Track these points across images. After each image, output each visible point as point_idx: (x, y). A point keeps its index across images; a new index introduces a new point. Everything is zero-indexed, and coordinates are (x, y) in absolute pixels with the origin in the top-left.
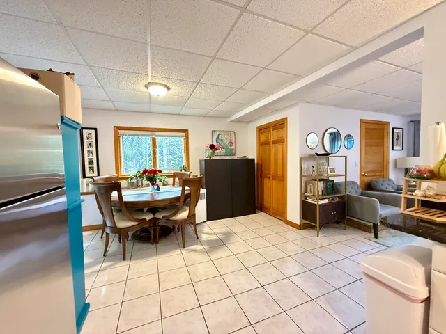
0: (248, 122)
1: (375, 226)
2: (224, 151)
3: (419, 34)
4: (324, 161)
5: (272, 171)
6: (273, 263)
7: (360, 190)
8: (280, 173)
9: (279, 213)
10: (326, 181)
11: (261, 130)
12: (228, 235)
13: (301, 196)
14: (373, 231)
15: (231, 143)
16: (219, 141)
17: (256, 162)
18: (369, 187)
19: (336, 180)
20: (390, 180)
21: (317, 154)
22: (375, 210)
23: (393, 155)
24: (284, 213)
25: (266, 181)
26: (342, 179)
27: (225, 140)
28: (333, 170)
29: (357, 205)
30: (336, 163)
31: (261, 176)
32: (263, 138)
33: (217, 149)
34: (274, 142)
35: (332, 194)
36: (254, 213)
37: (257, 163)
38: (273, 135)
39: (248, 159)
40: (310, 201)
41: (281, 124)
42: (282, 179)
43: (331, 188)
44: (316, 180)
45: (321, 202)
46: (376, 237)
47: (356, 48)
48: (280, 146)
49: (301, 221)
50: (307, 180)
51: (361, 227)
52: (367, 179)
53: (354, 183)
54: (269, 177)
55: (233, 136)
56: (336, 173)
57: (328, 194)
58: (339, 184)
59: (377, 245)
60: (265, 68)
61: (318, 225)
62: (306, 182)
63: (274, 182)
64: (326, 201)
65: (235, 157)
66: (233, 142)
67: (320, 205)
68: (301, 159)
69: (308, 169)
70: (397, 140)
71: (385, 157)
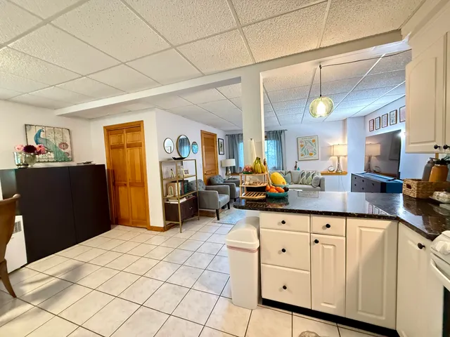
0: (90, 120)
1: (217, 211)
2: (52, 155)
3: (238, 80)
4: (179, 164)
5: (129, 177)
6: (146, 275)
7: (205, 186)
8: (138, 178)
9: (141, 222)
10: (182, 181)
11: (109, 131)
12: (76, 270)
13: (163, 199)
14: (216, 215)
15: (64, 145)
16: (40, 141)
17: (106, 168)
18: (209, 182)
19: (190, 180)
20: (220, 176)
21: (175, 159)
22: (216, 199)
23: (220, 158)
24: (146, 220)
25: (122, 189)
26: (193, 179)
27: (54, 140)
28: (187, 172)
29: (205, 198)
30: (188, 166)
31: (114, 184)
32: (114, 140)
33: (39, 153)
34: (129, 146)
35: (188, 192)
36: (109, 229)
37: (108, 170)
38: (127, 138)
39: (94, 166)
40: (172, 203)
41: (137, 127)
42: (142, 184)
43: (187, 187)
44: (176, 182)
45: (181, 201)
46: (218, 219)
47: (204, 75)
48: (137, 150)
49: (165, 223)
50: (167, 183)
51: (209, 215)
52: (207, 177)
53: (200, 181)
54: (126, 185)
55: (67, 135)
56: (190, 174)
57: (185, 193)
58: (192, 183)
59: (220, 225)
60: (124, 63)
61: (180, 223)
62: (166, 185)
63: (132, 189)
64: (185, 200)
65: (74, 164)
66: (68, 143)
67: (181, 204)
68: (161, 163)
69: (167, 173)
70: (221, 147)
71: (215, 159)
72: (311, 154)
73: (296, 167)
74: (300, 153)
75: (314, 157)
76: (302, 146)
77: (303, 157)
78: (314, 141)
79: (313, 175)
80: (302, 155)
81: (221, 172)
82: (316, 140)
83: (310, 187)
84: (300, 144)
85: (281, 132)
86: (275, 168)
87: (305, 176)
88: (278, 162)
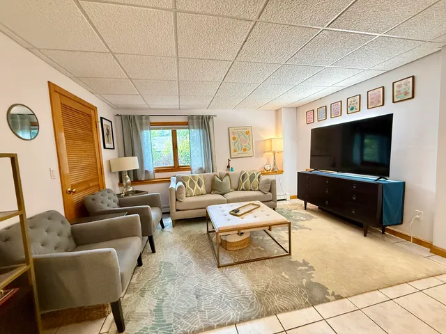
18: (83, 211)
20: (109, 191)
23: (107, 155)
53: (50, 215)
70: (108, 135)
71: (97, 158)
72: (245, 150)
73: (228, 167)
74: (232, 148)
75: (249, 153)
76: (234, 139)
77: (236, 153)
78: (247, 133)
79: (259, 177)
80: (235, 151)
81: (110, 182)
82: (250, 132)
83: (259, 193)
84: (231, 136)
85: (209, 117)
86: (201, 169)
87: (248, 179)
88: (207, 161)
